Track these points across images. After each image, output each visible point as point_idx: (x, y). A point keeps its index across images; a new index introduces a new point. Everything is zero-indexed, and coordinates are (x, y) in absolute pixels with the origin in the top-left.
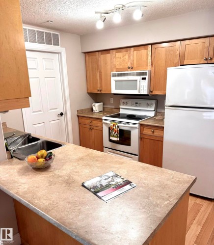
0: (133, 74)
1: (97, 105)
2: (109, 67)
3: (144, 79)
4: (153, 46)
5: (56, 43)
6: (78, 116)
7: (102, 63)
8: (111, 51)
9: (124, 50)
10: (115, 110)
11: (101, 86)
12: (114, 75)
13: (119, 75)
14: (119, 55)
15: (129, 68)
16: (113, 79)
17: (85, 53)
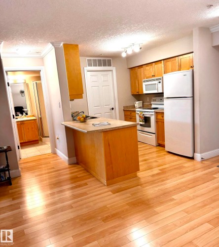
0: (154, 80)
1: (137, 102)
2: (142, 76)
3: (160, 82)
4: (165, 61)
5: (110, 65)
6: (124, 110)
7: (139, 74)
8: (143, 66)
9: (150, 65)
10: (150, 106)
11: (139, 89)
12: (144, 82)
13: (147, 81)
14: (148, 68)
15: (153, 76)
16: (144, 84)
17: (130, 68)
